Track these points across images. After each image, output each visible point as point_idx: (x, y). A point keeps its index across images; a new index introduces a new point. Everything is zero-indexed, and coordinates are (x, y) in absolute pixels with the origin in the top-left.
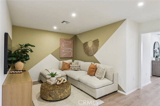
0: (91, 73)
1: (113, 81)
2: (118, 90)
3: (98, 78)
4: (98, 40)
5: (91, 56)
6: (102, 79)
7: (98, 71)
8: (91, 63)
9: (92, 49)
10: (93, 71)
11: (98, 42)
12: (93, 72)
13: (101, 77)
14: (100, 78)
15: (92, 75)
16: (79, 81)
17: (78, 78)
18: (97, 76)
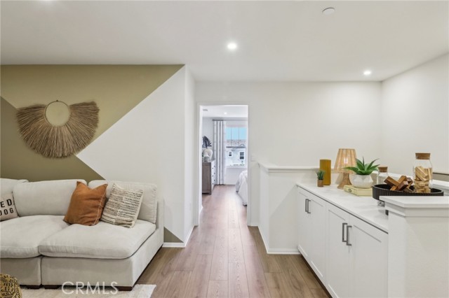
0: (89, 215)
1: (156, 223)
2: (165, 241)
3: (119, 224)
4: (93, 104)
5: (63, 156)
6: (133, 222)
7: (119, 202)
8: (78, 183)
9: (66, 132)
10: (96, 207)
11: (96, 111)
12: (94, 209)
13: (129, 219)
14: (127, 224)
15: (93, 222)
16: (41, 256)
17: (36, 245)
18: (114, 221)
